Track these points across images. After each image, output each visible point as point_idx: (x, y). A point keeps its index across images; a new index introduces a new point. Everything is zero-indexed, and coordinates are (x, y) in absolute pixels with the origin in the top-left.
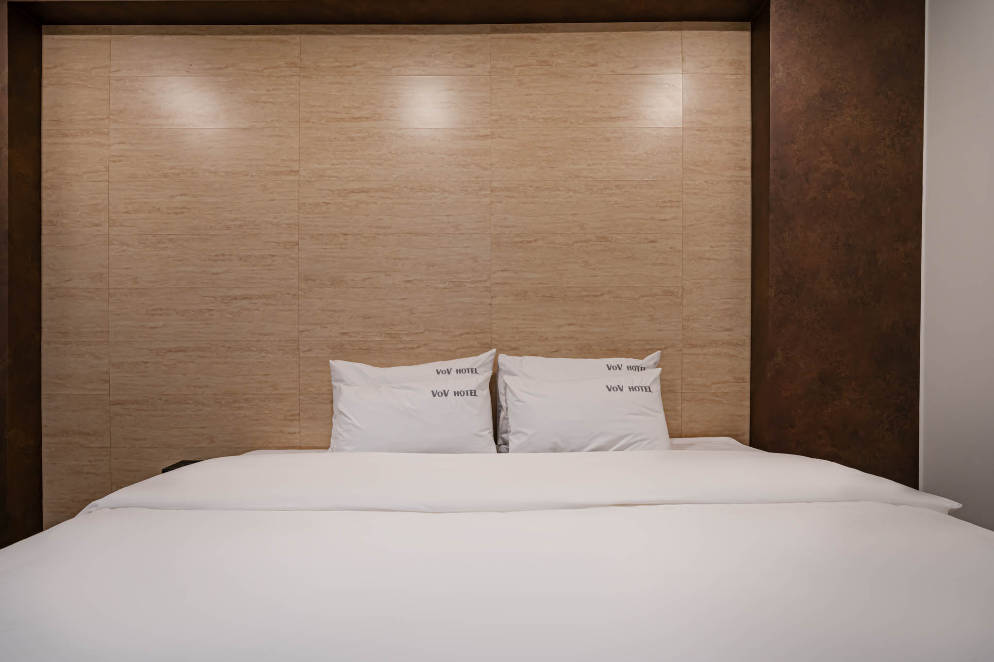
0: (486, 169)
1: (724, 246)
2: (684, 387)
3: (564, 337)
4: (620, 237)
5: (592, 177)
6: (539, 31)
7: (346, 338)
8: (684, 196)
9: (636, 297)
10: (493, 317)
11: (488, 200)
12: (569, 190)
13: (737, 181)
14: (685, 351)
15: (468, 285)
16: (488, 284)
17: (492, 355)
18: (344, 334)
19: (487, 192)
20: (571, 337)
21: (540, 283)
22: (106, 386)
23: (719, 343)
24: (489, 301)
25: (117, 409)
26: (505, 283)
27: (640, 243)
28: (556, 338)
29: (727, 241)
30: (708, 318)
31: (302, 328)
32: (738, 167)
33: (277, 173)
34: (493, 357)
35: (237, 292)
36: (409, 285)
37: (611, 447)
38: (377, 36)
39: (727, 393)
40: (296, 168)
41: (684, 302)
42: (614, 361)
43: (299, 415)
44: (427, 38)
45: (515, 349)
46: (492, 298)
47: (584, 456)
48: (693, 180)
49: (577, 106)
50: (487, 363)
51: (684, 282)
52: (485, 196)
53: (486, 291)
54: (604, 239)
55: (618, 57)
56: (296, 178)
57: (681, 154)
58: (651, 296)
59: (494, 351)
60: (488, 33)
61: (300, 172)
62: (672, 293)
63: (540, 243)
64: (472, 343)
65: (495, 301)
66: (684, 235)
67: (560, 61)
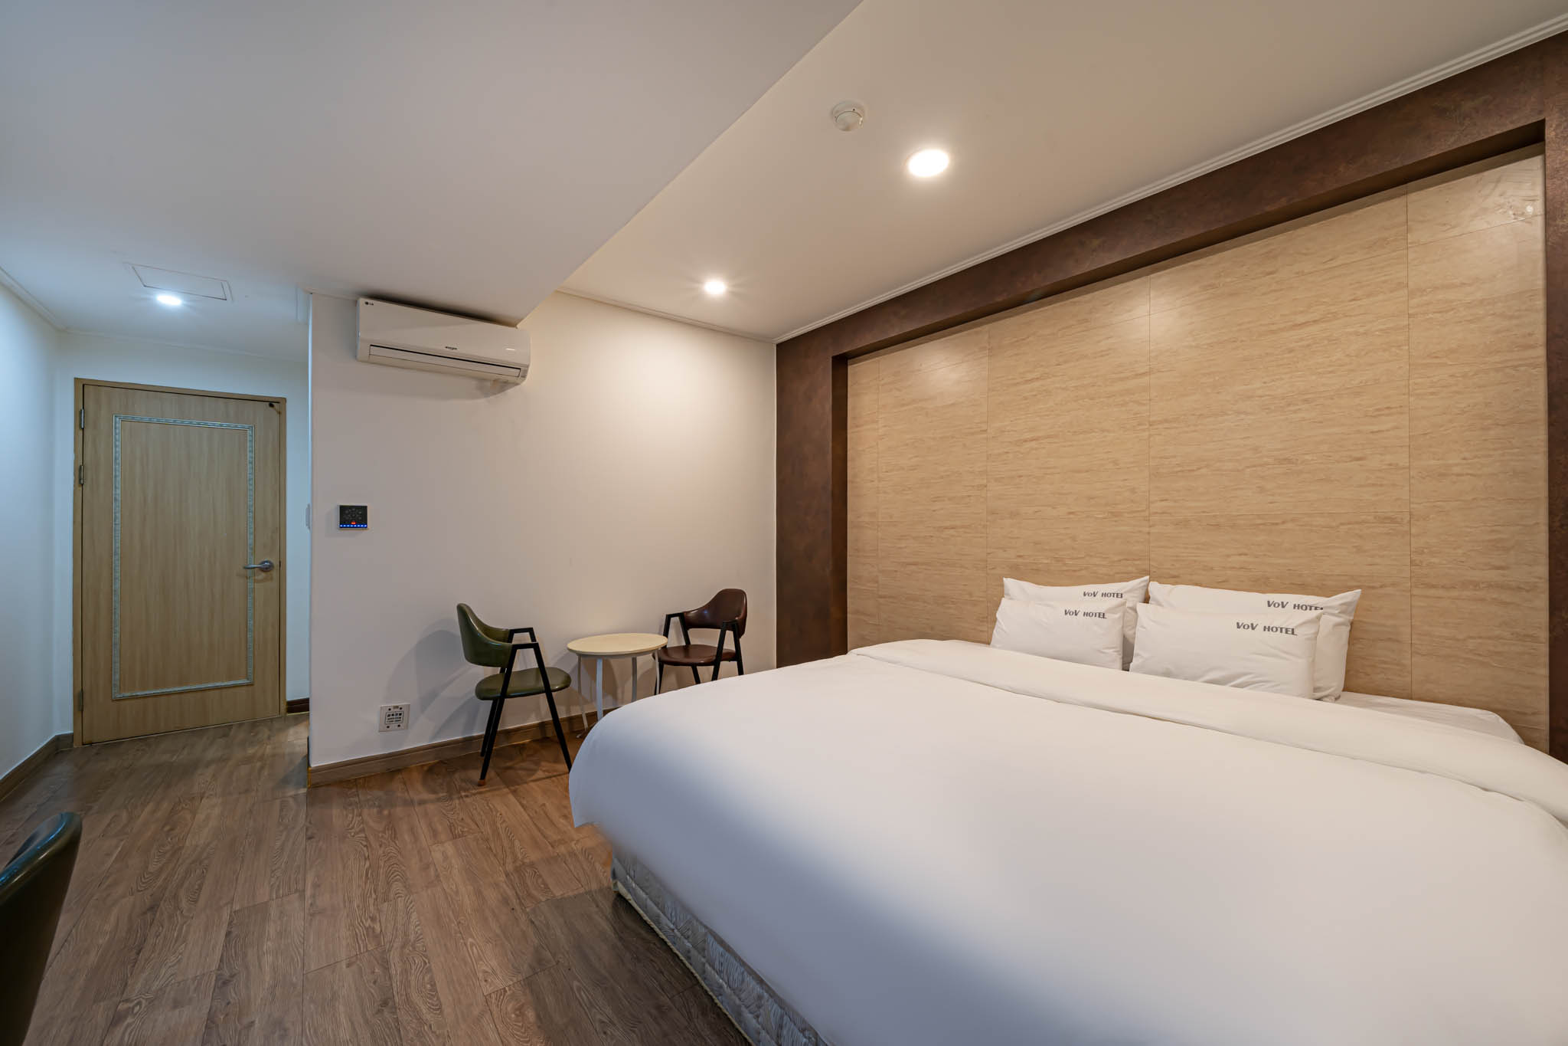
0: (1144, 405)
1: (1490, 456)
2: (1414, 637)
3: (1234, 568)
4: (1307, 457)
5: (1269, 395)
6: (1202, 256)
7: (1020, 560)
8: (1412, 399)
9: (1334, 524)
10: (1151, 545)
11: (1147, 433)
12: (1239, 413)
13: (1515, 367)
14: (1416, 592)
15: (1126, 515)
16: (1147, 514)
17: (1142, 582)
18: (1020, 556)
19: (1146, 427)
20: (1242, 568)
21: (1204, 512)
22: (876, 585)
23: (1482, 586)
24: (1147, 529)
25: (881, 600)
26: (1163, 513)
27: (1338, 462)
28: (1224, 567)
29: (1495, 450)
30: (1460, 551)
31: (989, 551)
32: (1516, 347)
33: (972, 434)
34: (1145, 584)
35: (948, 524)
36: (1072, 516)
37: (1231, 682)
38: (1046, 308)
39: (1498, 653)
40: (985, 428)
41: (1413, 531)
42: (1277, 598)
43: (987, 617)
44: (1088, 297)
45: (1174, 577)
46: (1150, 527)
47: (1198, 685)
48: (1428, 377)
49: (1249, 322)
50: (1136, 590)
51: (1412, 506)
52: (1144, 430)
53: (1145, 520)
54: (1288, 460)
55: (1305, 254)
56: (985, 436)
57: (1407, 347)
58: (1357, 523)
59: (1147, 577)
60: (1148, 275)
61: (989, 431)
62: (1392, 520)
63: (1204, 471)
64: (1130, 569)
65: (1153, 530)
66: (1411, 447)
67: (1228, 280)
